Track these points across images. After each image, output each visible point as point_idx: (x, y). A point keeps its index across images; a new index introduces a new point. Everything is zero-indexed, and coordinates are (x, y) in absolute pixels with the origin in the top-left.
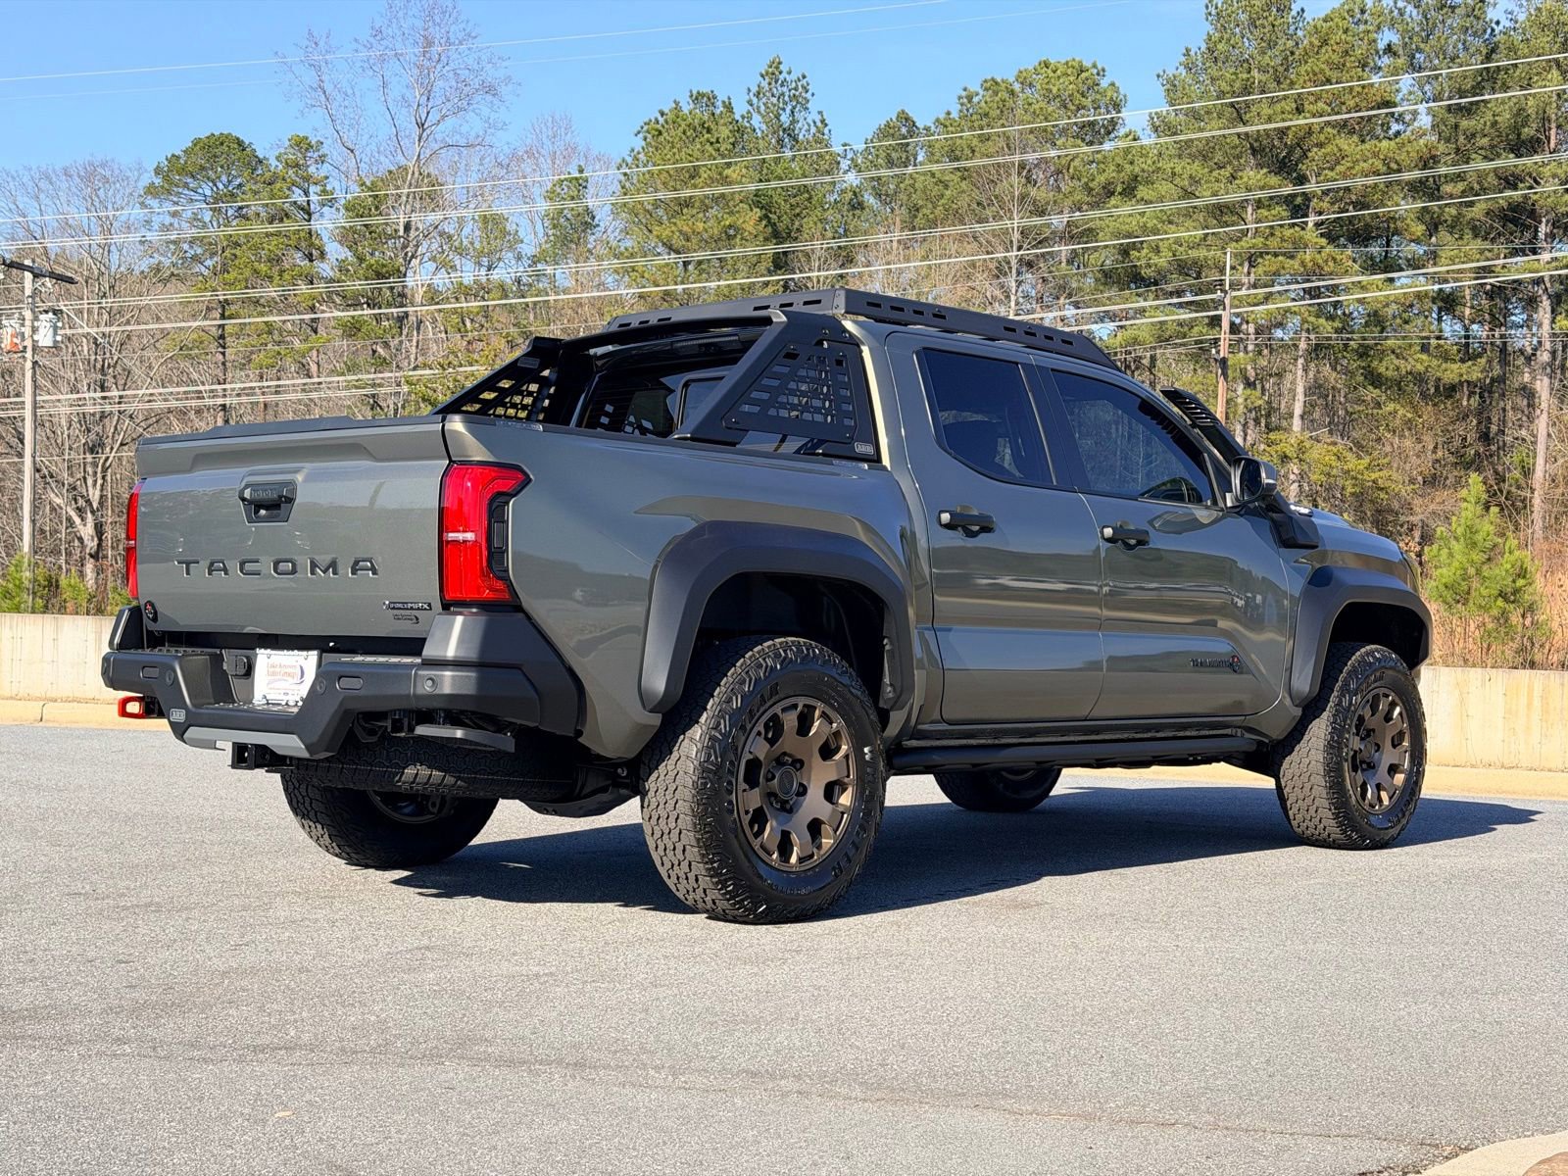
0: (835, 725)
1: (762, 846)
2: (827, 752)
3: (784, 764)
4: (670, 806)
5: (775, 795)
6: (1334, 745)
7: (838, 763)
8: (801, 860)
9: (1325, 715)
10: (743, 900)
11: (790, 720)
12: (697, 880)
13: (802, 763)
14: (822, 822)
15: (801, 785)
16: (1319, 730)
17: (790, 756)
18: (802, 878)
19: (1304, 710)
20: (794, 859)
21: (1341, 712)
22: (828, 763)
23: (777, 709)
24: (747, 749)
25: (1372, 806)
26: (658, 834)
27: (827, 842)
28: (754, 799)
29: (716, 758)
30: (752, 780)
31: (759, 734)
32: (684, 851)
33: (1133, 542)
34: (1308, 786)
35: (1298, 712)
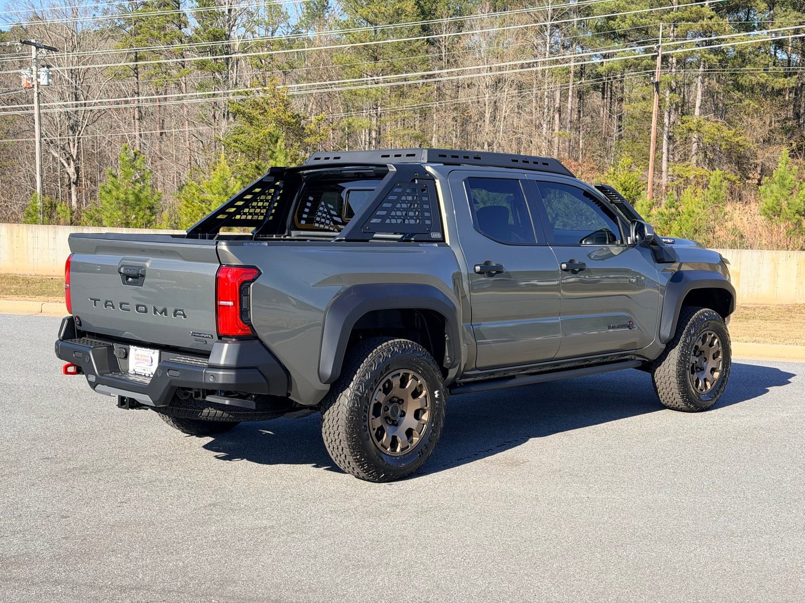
0: (419, 381)
1: (382, 445)
2: (415, 394)
3: (393, 402)
4: (335, 428)
5: (389, 418)
6: (682, 362)
7: (421, 400)
8: (402, 450)
9: (677, 347)
10: (372, 473)
11: (396, 382)
12: (349, 463)
13: (403, 401)
14: (413, 430)
15: (402, 411)
16: (674, 355)
17: (397, 398)
18: (404, 458)
19: (667, 345)
20: (398, 450)
21: (686, 346)
22: (416, 400)
23: (389, 377)
24: (374, 398)
25: (701, 390)
26: (330, 441)
27: (416, 439)
28: (378, 422)
29: (358, 405)
30: (376, 413)
31: (380, 390)
32: (342, 450)
33: (577, 270)
34: (668, 382)
35: (664, 346)
